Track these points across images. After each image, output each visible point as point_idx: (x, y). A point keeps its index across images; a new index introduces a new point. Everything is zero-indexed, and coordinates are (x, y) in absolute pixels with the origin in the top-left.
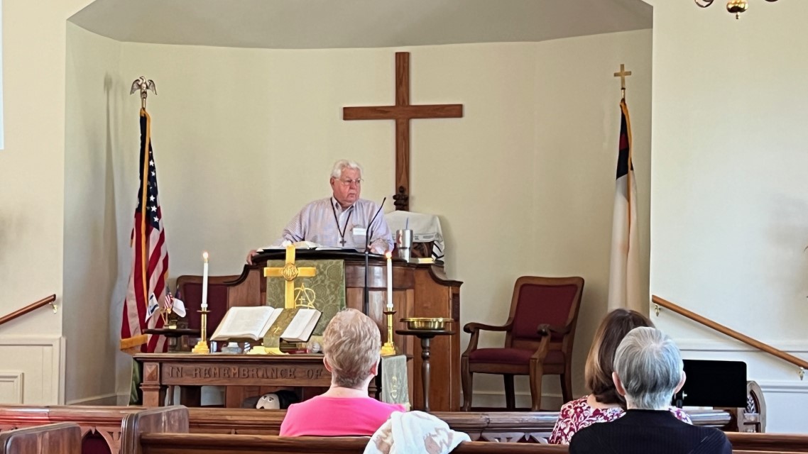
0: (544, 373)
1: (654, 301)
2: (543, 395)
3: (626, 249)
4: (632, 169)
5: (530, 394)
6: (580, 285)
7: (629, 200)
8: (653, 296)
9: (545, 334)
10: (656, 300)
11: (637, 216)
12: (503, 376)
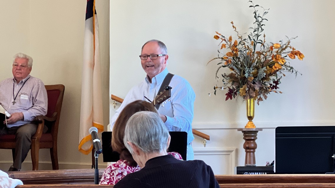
0: (40, 148)
1: (112, 99)
2: (39, 162)
3: (93, 65)
4: (96, 13)
5: (31, 162)
6: (62, 90)
7: (94, 33)
8: (112, 95)
9: (41, 122)
10: (114, 98)
11: (99, 44)
12: (11, 150)
